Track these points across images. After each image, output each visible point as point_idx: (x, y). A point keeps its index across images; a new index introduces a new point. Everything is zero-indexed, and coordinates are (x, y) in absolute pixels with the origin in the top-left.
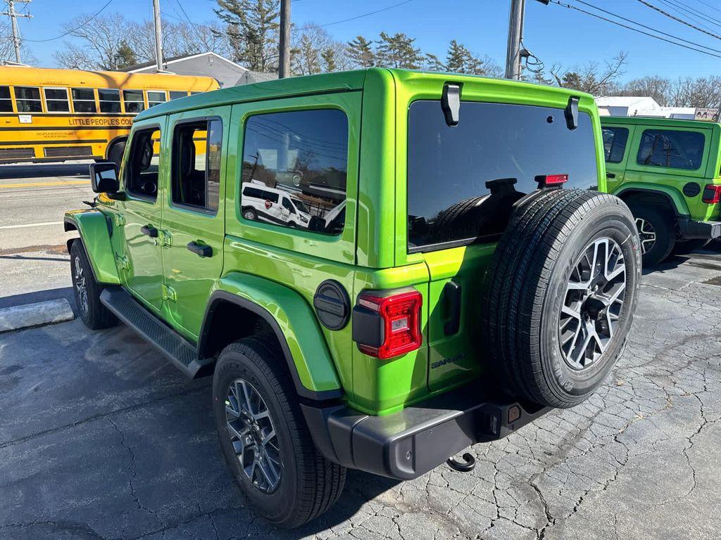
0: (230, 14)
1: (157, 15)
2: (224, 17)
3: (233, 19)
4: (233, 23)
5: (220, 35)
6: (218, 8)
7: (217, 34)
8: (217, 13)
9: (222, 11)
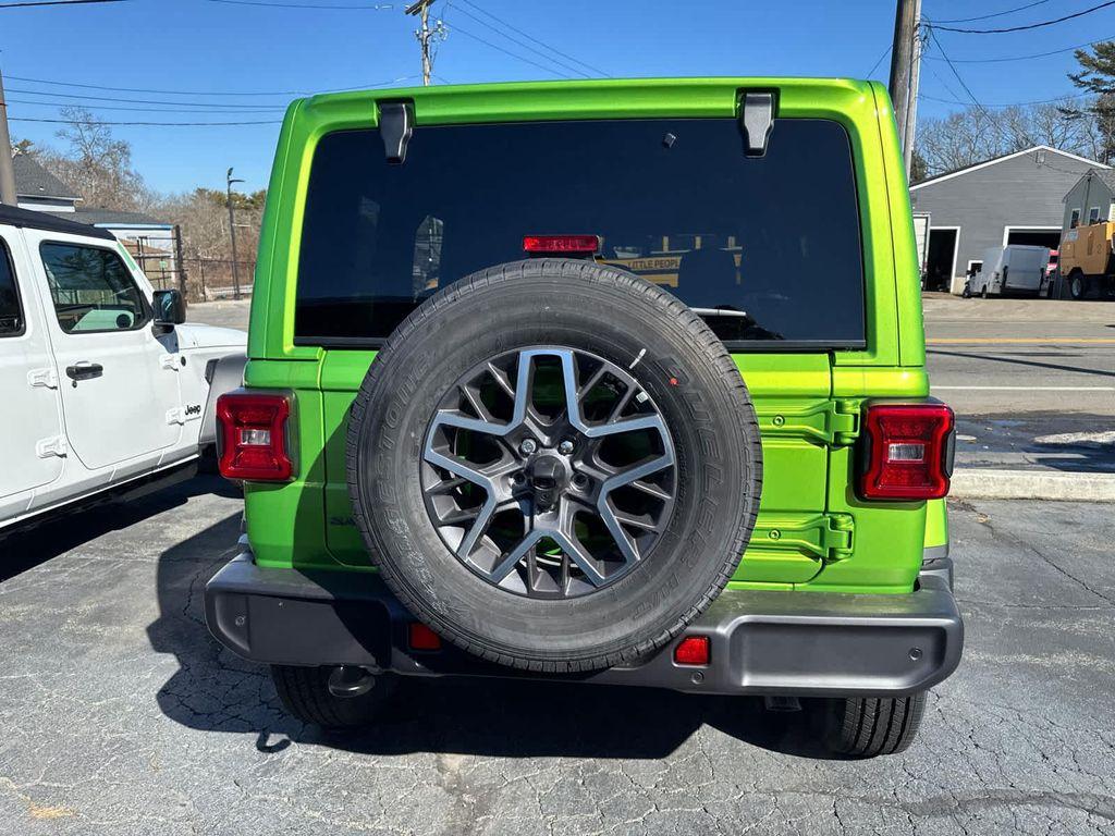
0: (1100, 76)
1: (912, 100)
2: (1089, 83)
3: (1105, 83)
4: (1105, 91)
5: (1078, 115)
6: (1078, 69)
7: (1070, 114)
8: (1075, 79)
9: (1085, 74)
